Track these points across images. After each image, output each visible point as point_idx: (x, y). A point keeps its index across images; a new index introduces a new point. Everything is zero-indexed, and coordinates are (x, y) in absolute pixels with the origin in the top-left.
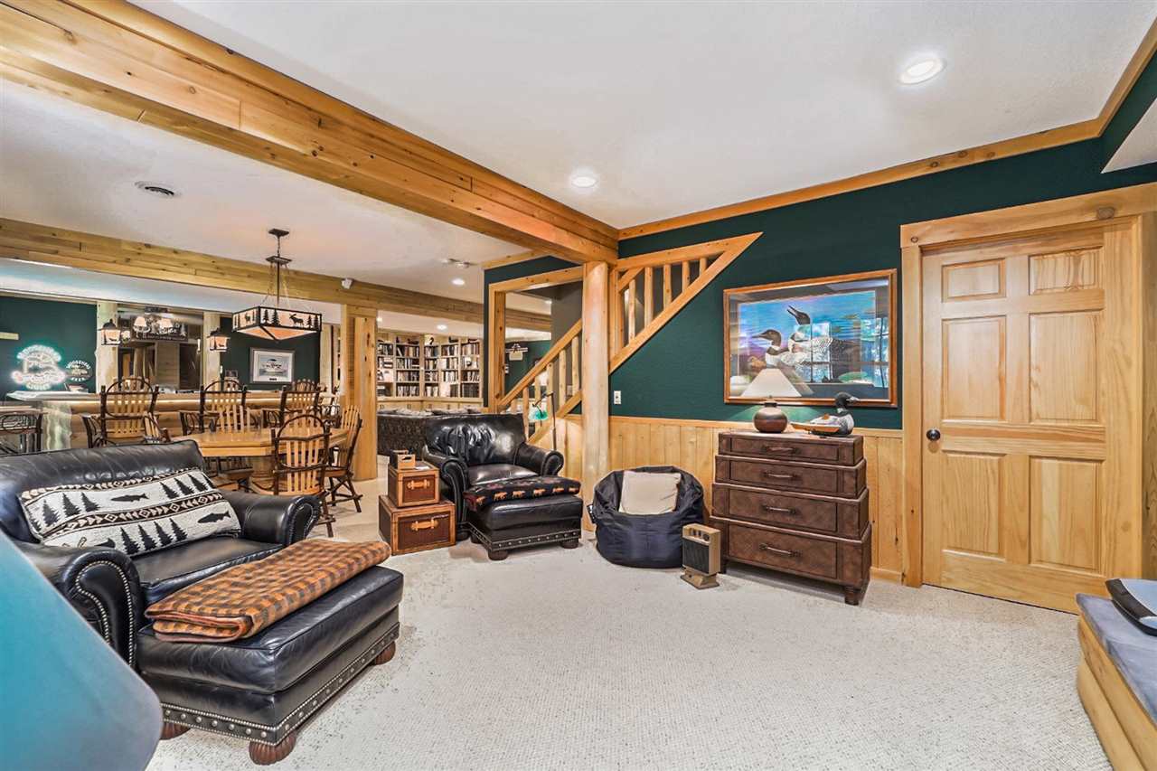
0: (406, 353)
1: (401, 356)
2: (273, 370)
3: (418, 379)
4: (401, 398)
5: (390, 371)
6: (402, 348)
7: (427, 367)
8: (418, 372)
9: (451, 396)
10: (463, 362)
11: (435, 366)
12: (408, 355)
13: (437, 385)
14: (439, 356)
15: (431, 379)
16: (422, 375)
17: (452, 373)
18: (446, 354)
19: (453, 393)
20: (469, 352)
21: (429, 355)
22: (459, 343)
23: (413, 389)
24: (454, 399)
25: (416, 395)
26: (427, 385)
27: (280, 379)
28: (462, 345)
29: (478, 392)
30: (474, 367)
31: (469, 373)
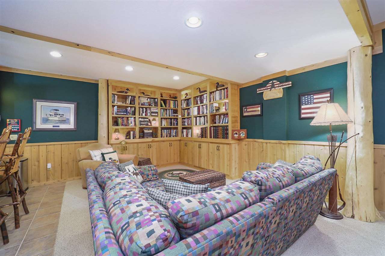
0: (167, 105)
1: (164, 107)
2: (56, 119)
3: (177, 124)
4: (165, 139)
5: (157, 118)
6: (165, 101)
7: (183, 115)
8: (177, 119)
9: (202, 137)
10: (212, 107)
11: (188, 114)
12: (169, 106)
13: (191, 128)
14: (192, 105)
15: (186, 124)
16: (180, 121)
17: (202, 119)
18: (197, 104)
19: (203, 133)
20: (218, 98)
21: (184, 106)
22: (208, 92)
23: (173, 132)
24: (204, 139)
25: (176, 136)
26: (183, 128)
27: (63, 126)
28: (211, 93)
29: (227, 134)
30: (223, 110)
31: (217, 117)
